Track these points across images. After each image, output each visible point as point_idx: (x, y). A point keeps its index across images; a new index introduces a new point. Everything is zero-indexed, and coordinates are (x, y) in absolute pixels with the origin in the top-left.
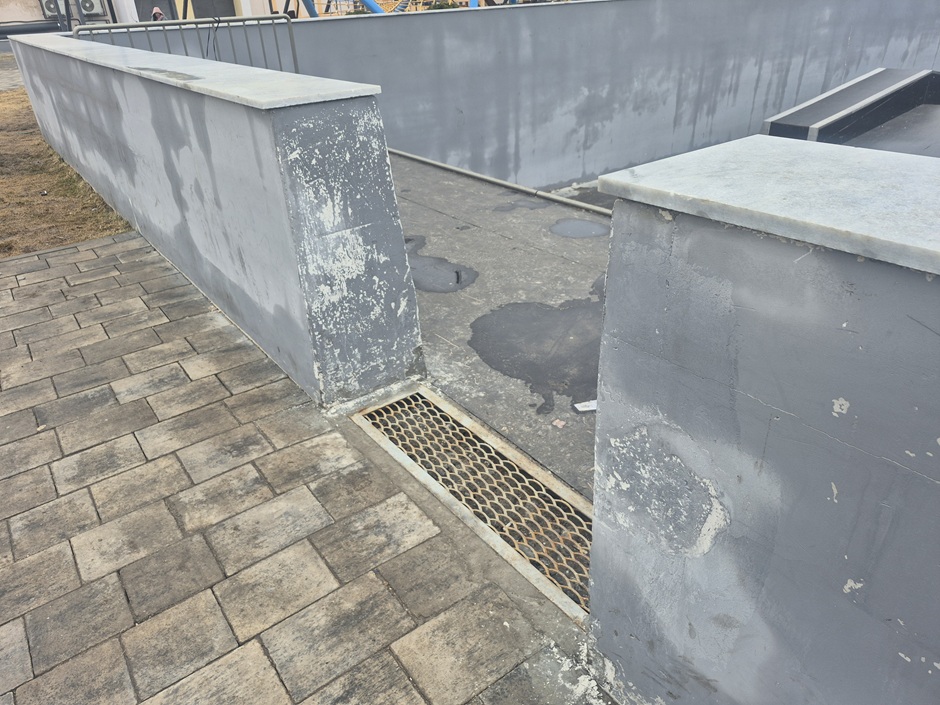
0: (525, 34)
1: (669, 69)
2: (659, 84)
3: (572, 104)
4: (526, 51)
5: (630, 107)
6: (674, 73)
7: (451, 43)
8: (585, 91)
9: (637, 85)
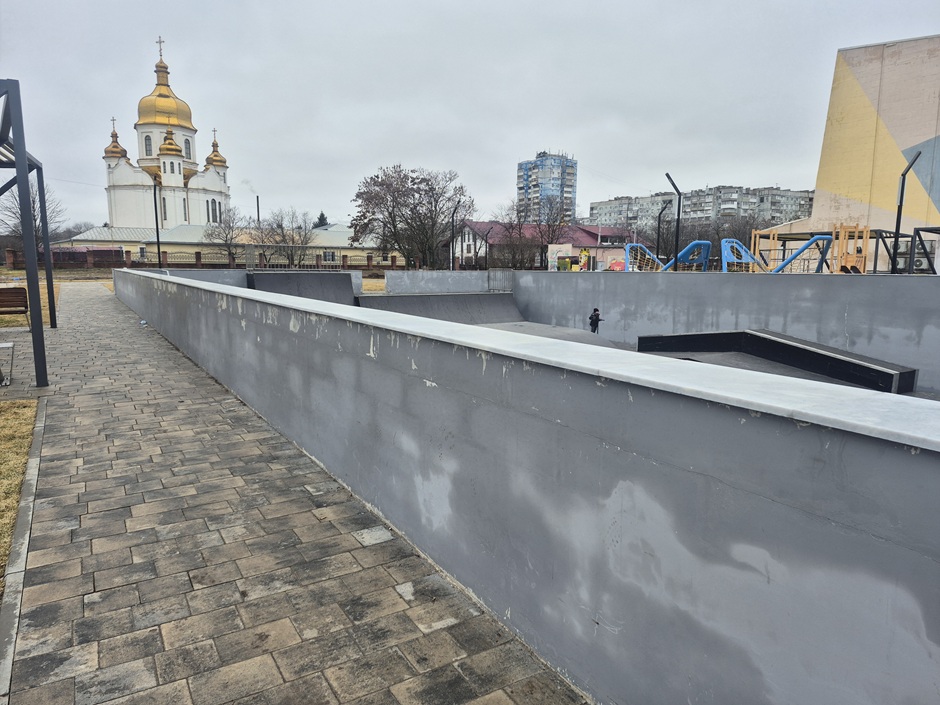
0: (602, 281)
1: (667, 305)
2: (662, 311)
3: (618, 310)
4: (602, 287)
5: (645, 319)
6: (670, 307)
7: (580, 281)
8: (624, 306)
9: (649, 309)
